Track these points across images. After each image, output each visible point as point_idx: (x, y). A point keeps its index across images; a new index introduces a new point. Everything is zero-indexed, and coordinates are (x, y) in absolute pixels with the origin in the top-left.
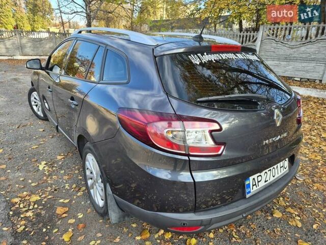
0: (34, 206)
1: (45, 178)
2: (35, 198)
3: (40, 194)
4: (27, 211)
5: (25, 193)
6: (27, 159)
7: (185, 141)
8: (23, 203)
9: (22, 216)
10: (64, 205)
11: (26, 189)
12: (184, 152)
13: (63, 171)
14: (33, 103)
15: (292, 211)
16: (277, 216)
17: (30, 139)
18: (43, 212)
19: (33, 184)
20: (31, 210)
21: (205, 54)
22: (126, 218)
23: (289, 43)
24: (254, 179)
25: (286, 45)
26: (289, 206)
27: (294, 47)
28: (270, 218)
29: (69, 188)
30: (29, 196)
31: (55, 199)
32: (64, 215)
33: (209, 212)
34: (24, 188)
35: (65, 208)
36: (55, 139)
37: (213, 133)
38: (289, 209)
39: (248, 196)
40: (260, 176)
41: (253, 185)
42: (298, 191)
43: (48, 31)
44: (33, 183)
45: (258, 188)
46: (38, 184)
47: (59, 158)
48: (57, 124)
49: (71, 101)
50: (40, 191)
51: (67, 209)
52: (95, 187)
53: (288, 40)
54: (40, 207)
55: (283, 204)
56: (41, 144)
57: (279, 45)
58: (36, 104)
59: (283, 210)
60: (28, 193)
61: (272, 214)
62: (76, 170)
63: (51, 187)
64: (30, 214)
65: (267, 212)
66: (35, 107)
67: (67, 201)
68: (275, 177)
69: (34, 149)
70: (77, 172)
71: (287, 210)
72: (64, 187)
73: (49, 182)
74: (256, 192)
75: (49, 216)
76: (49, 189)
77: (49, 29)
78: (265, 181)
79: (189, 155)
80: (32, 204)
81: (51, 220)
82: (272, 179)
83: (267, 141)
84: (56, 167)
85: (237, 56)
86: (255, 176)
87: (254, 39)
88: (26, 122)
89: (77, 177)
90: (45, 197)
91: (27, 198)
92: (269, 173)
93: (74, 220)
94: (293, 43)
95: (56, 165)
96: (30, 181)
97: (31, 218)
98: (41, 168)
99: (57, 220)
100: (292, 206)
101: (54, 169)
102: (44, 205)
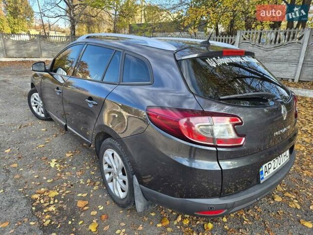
0: (54, 201)
1: (58, 175)
2: (53, 194)
3: (58, 190)
4: (49, 206)
5: (42, 189)
6: (37, 157)
7: (212, 134)
8: (43, 199)
9: (45, 211)
10: (83, 199)
11: (42, 186)
12: (213, 144)
13: (75, 168)
14: (33, 104)
15: (290, 195)
16: (278, 201)
17: (34, 138)
18: (65, 206)
19: (49, 181)
20: (52, 204)
21: (219, 58)
22: (150, 207)
23: (264, 46)
24: (266, 166)
25: (262, 48)
26: (286, 191)
27: (269, 49)
28: (272, 202)
29: (83, 183)
30: (48, 192)
31: (73, 194)
32: (86, 208)
33: (232, 196)
34: (40, 185)
35: (85, 202)
36: (59, 138)
37: (235, 127)
38: (287, 194)
39: (262, 181)
40: (270, 163)
41: (265, 172)
42: (291, 178)
43: (29, 34)
44: (48, 179)
45: (269, 174)
46: (54, 180)
47: (68, 155)
48: (65, 124)
49: (89, 101)
50: (56, 186)
51: (87, 202)
52: (114, 180)
53: (263, 44)
54: (60, 202)
55: (281, 189)
56: (47, 143)
57: (254, 48)
58: (36, 104)
59: (282, 194)
60: (46, 189)
61: (273, 199)
62: (86, 166)
63: (67, 183)
64: (52, 208)
65: (269, 197)
66: (34, 108)
67: (85, 195)
68: (281, 164)
69: (41, 147)
70: (88, 168)
71: (285, 195)
72: (79, 182)
73: (64, 178)
74: (268, 178)
75: (71, 210)
76: (65, 184)
77: (29, 31)
78: (274, 168)
79: (216, 147)
80: (52, 199)
81: (74, 213)
82: (279, 166)
83: (277, 133)
84: (67, 164)
85: (243, 59)
86: (267, 164)
87: (233, 42)
88: (26, 122)
89: (89, 172)
90: (63, 192)
91: (46, 194)
92: (276, 161)
93: (96, 212)
94: (268, 46)
95: (66, 162)
96: (45, 178)
97: (55, 212)
98: (52, 165)
99: (79, 212)
100: (289, 191)
101: (65, 166)
102: (63, 200)
